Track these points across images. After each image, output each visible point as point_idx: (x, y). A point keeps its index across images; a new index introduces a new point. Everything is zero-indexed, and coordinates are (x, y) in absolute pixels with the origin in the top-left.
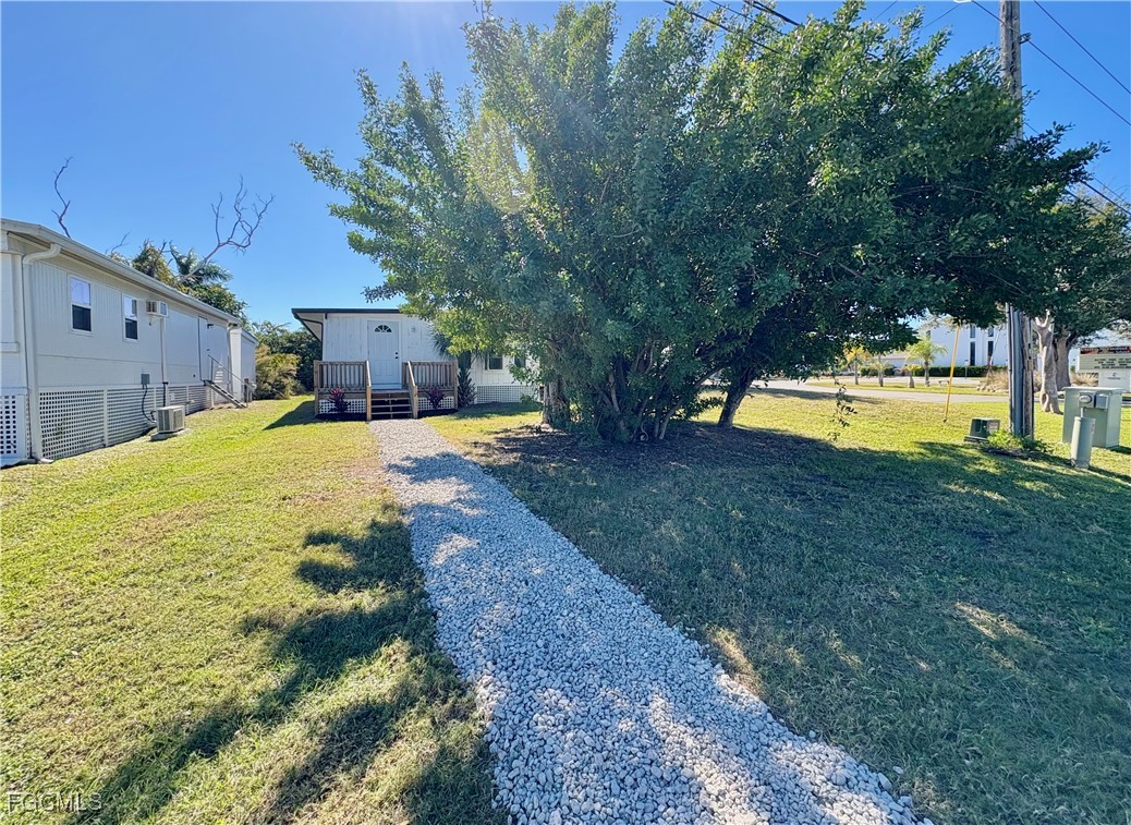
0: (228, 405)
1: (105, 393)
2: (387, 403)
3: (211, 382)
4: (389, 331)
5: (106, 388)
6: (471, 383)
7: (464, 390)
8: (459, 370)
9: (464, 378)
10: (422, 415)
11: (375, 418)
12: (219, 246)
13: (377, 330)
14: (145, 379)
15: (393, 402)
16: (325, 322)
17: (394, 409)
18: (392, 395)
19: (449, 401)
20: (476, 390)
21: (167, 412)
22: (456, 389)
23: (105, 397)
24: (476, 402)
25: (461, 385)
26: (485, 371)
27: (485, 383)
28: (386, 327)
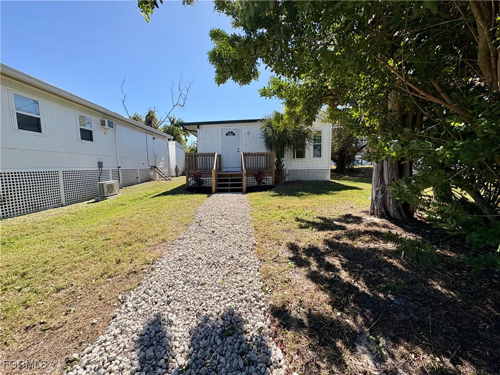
0: (162, 179)
2: (227, 180)
3: (155, 167)
4: (234, 135)
6: (284, 167)
7: (280, 171)
8: (276, 159)
9: (279, 164)
10: (250, 190)
11: (218, 191)
12: (174, 107)
13: (227, 135)
14: (100, 165)
15: (232, 180)
16: (198, 130)
17: (232, 185)
18: (231, 175)
19: (269, 180)
20: (287, 172)
22: (274, 171)
24: (287, 180)
25: (277, 169)
26: (293, 160)
27: (293, 168)
28: (232, 132)
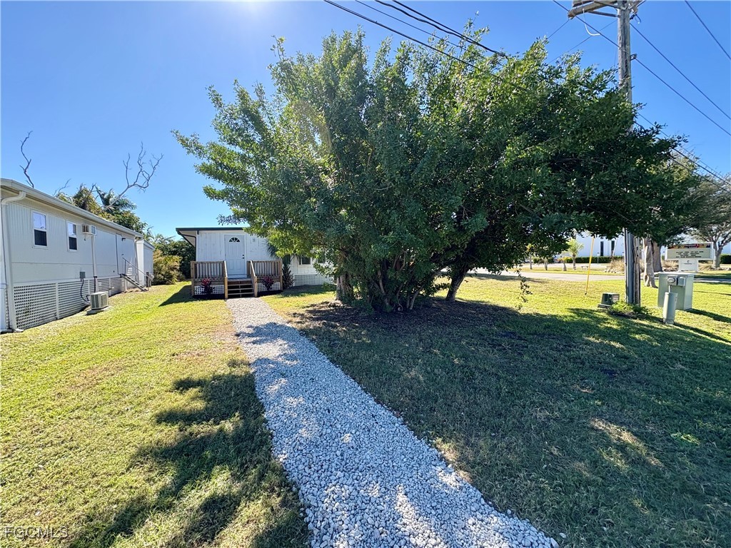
0: (136, 289)
1: (57, 285)
2: (238, 287)
3: (125, 275)
4: (238, 241)
5: (57, 282)
6: (291, 274)
7: (287, 278)
8: (283, 265)
9: (286, 270)
10: (260, 294)
11: (230, 297)
12: (128, 187)
13: (230, 241)
14: (82, 275)
15: (242, 287)
16: (197, 236)
17: (243, 291)
18: (241, 282)
19: (277, 285)
20: (294, 278)
21: (97, 296)
22: (282, 278)
23: (57, 287)
24: (294, 285)
25: (285, 275)
26: (299, 266)
27: (299, 273)
28: (236, 239)
